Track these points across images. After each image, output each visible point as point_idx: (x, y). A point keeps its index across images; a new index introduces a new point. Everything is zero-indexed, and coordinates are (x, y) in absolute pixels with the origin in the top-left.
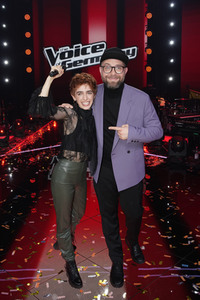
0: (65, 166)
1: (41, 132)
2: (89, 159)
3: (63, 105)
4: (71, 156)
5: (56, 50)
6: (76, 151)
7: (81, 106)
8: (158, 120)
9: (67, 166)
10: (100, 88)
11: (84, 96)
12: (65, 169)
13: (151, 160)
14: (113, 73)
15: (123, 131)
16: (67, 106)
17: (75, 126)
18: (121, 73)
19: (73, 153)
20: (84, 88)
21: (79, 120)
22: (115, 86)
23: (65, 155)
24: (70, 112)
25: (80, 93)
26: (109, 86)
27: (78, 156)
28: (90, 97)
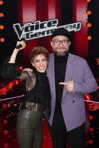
0: (27, 114)
1: (11, 85)
2: (44, 109)
3: (26, 69)
4: (31, 107)
5: (22, 25)
6: (35, 103)
7: (38, 70)
8: (94, 78)
9: (28, 114)
10: (52, 56)
11: (41, 63)
12: (27, 117)
13: (93, 106)
14: (61, 45)
15: (70, 86)
16: (29, 70)
17: (34, 84)
18: (66, 45)
19: (33, 104)
20: (40, 57)
21: (37, 80)
22: (62, 54)
23: (27, 106)
24: (31, 75)
25: (38, 61)
26: (58, 54)
27: (36, 106)
28: (45, 63)
